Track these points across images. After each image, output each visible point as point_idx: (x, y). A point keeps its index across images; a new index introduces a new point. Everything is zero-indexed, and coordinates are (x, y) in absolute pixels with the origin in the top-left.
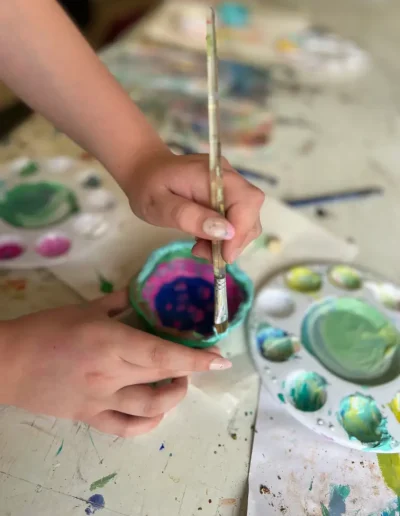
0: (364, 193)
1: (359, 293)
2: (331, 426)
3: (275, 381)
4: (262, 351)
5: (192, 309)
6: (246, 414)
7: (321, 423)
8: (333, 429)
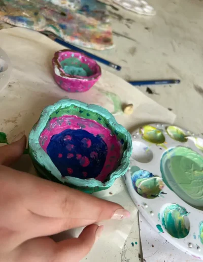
0: (172, 81)
1: (186, 144)
2: (198, 248)
3: (153, 214)
4: (136, 188)
5: (79, 156)
6: (133, 244)
7: (191, 246)
8: (199, 250)
